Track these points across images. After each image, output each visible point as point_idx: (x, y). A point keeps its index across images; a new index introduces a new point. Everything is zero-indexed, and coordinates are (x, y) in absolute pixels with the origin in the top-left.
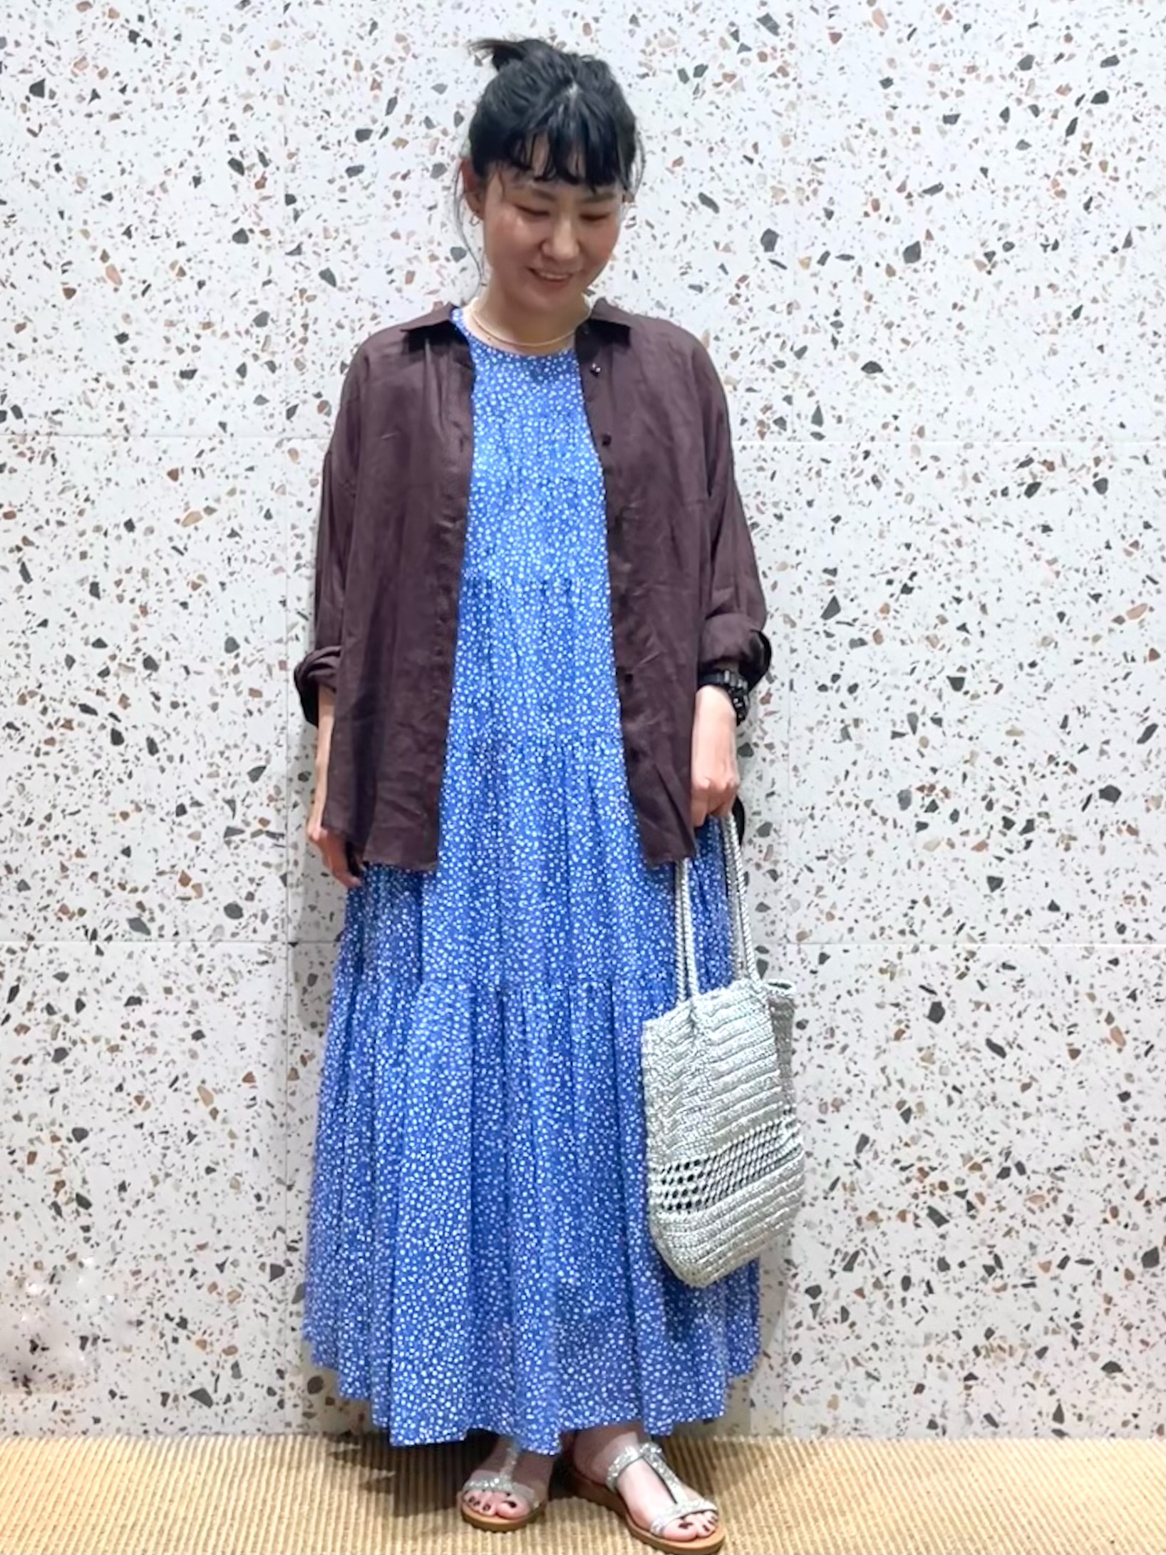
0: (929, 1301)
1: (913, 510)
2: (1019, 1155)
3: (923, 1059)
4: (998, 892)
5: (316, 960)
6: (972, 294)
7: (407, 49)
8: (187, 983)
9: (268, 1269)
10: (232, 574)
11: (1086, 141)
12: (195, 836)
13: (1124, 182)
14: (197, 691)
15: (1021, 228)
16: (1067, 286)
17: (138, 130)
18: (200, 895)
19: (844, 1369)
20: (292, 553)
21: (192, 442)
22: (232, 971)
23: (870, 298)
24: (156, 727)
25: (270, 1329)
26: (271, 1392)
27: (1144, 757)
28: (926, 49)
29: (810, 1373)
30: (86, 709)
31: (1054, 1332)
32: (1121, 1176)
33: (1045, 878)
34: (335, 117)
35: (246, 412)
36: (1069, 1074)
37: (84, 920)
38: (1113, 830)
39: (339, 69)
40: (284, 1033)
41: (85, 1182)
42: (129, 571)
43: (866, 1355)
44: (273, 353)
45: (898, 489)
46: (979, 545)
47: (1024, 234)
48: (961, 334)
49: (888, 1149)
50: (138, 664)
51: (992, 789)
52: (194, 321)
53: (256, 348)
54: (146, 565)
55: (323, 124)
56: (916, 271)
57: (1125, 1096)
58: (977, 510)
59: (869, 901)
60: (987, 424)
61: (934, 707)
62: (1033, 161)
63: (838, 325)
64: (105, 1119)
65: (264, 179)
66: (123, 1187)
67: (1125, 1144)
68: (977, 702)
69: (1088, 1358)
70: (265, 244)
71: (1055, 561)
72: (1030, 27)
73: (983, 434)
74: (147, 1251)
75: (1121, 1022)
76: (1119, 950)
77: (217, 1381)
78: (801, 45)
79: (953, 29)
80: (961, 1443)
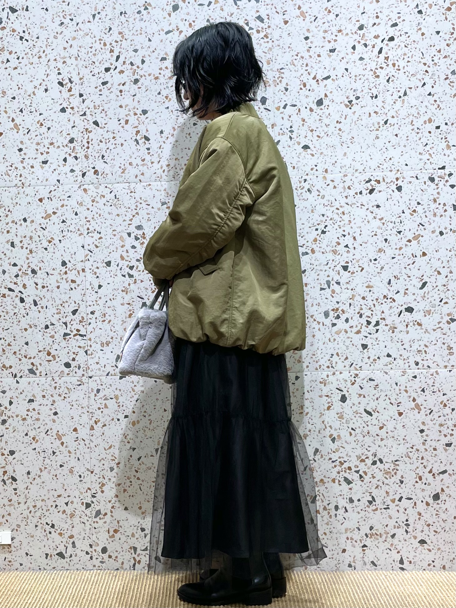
0: (346, 515)
1: (324, 201)
2: (379, 456)
3: (339, 417)
4: (366, 350)
5: (100, 384)
6: (344, 117)
7: (123, 37)
8: (51, 393)
9: (85, 505)
10: (63, 237)
11: (386, 56)
12: (52, 337)
13: (402, 71)
14: (52, 281)
15: (362, 91)
16: (382, 112)
17: (24, 73)
18: (55, 359)
20: (86, 227)
21: (48, 187)
22: (68, 388)
23: (304, 120)
24: (37, 296)
25: (86, 528)
27: (423, 295)
28: (321, 25)
30: (10, 290)
31: (398, 528)
32: (422, 463)
33: (384, 344)
34: (97, 64)
35: (67, 176)
36: (398, 422)
37: (11, 370)
38: (411, 324)
39: (97, 46)
40: (88, 412)
41: (14, 471)
42: (25, 237)
44: (77, 153)
45: (318, 194)
46: (351, 214)
47: (363, 93)
48: (341, 132)
49: (327, 454)
50: (29, 272)
51: (362, 309)
52: (46, 142)
53: (70, 151)
54: (31, 234)
55: (92, 67)
56: (321, 109)
57: (422, 431)
58: (350, 200)
59: (314, 355)
60: (352, 167)
61: (336, 278)
62: (366, 65)
63: (292, 132)
64: (21, 446)
65: (71, 88)
66: (29, 473)
67: (424, 450)
68: (354, 275)
69: (412, 537)
70: (72, 112)
71: (382, 219)
72: (362, 13)
73: (351, 170)
74: (39, 498)
75: (419, 401)
76: (417, 372)
77: (66, 548)
78: (272, 26)
79: (332, 16)
80: (362, 573)
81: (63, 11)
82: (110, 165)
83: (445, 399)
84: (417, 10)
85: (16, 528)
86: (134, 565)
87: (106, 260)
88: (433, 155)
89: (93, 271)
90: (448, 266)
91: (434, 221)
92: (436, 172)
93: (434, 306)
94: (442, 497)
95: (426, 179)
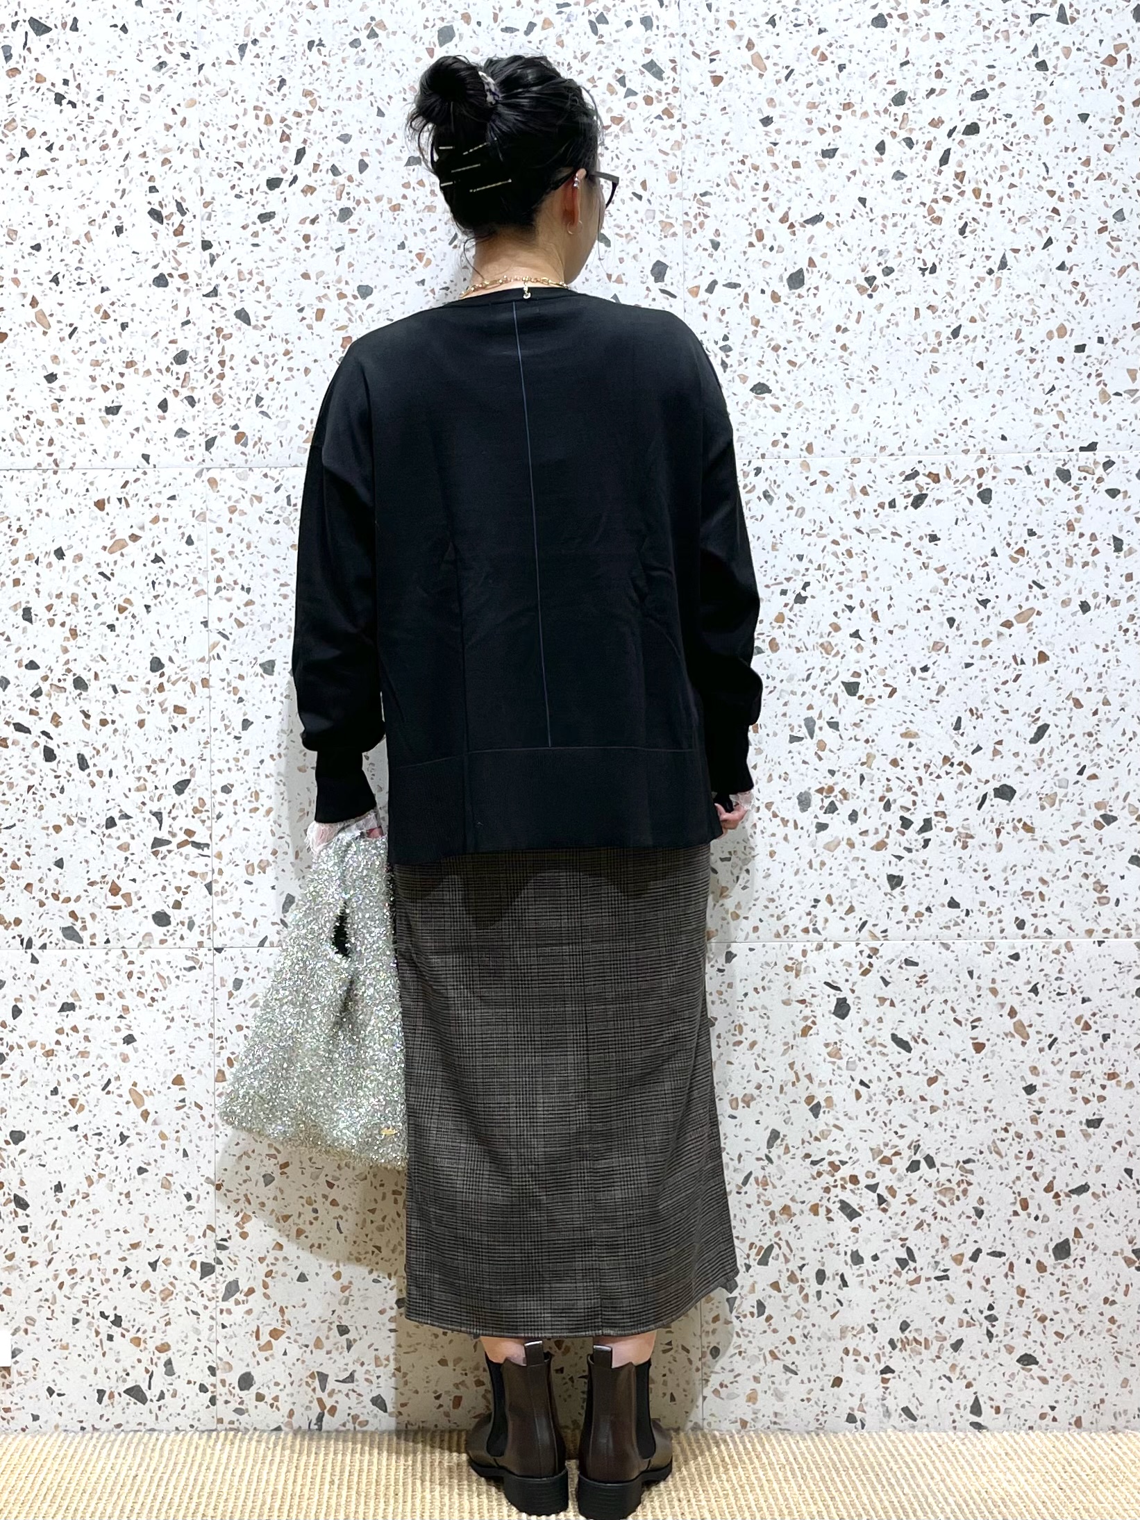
0: (844, 1294)
1: (804, 523)
2: (926, 1149)
3: (829, 1054)
4: (898, 889)
5: (241, 967)
6: (854, 316)
7: (313, 103)
8: (119, 989)
9: (199, 1268)
10: (156, 597)
11: (960, 170)
12: (124, 847)
13: (996, 207)
14: (125, 709)
16: (947, 307)
17: (64, 185)
18: (129, 904)
19: (762, 1363)
20: (213, 575)
21: (118, 473)
22: (161, 977)
23: (757, 323)
24: (86, 744)
25: (200, 1327)
26: (203, 1388)
27: (1037, 756)
28: (803, 89)
29: (728, 1368)
30: (19, 728)
31: (969, 1325)
32: (1029, 1168)
33: (943, 876)
34: (248, 168)
35: (167, 445)
36: (974, 1067)
37: (17, 930)
38: (1009, 827)
39: (250, 123)
40: (211, 1036)
41: (22, 1183)
42: (59, 596)
43: (783, 1348)
44: (193, 389)
45: (789, 504)
46: (869, 556)
47: (902, 259)
48: (846, 354)
49: (799, 1144)
50: (69, 684)
51: (889, 790)
52: (118, 361)
53: (176, 385)
54: (76, 590)
55: (236, 175)
56: (800, 296)
57: (1030, 1089)
58: (866, 521)
59: (772, 900)
60: (872, 439)
61: (830, 711)
62: (909, 190)
63: (726, 349)
64: (41, 1122)
65: (182, 226)
66: (58, 1188)
67: (1033, 1137)
68: (872, 706)
69: (1003, 1349)
70: (183, 287)
71: (943, 568)
72: (902, 65)
73: (869, 449)
74: (83, 1250)
75: (1024, 1016)
76: (1019, 945)
77: (151, 1377)
78: (684, 89)
79: (829, 69)
80: (881, 1438)
81: (166, 34)
82: (275, 421)
83: (1086, 1010)
84: (1035, 60)
85: (24, 1326)
86: (320, 1418)
87: (263, 659)
88: (1068, 416)
89: (229, 685)
90: (1100, 686)
91: (1067, 577)
92: (1074, 458)
93: (1064, 784)
94: (1077, 1250)
95: (1051, 474)
